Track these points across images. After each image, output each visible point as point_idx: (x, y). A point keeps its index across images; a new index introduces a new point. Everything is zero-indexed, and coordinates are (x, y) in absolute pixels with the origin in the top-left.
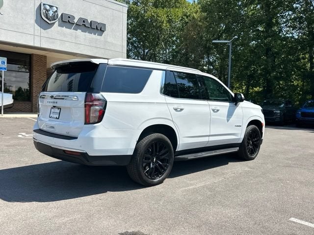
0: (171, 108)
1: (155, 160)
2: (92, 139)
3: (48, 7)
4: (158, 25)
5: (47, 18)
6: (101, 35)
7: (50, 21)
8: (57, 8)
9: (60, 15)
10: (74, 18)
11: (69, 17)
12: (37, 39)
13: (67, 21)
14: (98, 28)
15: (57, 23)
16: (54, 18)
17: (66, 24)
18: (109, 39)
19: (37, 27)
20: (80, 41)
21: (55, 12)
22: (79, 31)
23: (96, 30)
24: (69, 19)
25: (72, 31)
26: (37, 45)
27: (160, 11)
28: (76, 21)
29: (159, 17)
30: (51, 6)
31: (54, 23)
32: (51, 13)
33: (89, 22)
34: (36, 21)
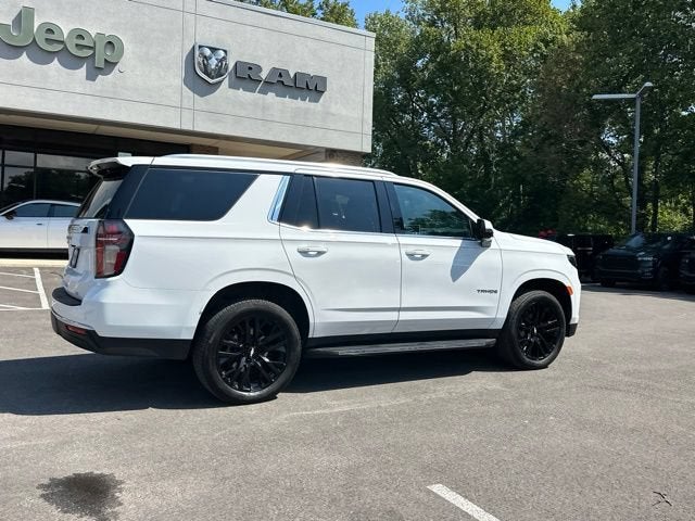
0: (292, 249)
1: (252, 352)
2: (101, 306)
3: (208, 52)
4: (480, 66)
5: (206, 73)
6: (317, 101)
7: (212, 78)
8: (225, 51)
9: (231, 66)
10: (259, 68)
11: (250, 68)
12: (187, 115)
13: (246, 76)
14: (309, 87)
15: (226, 82)
16: (219, 72)
17: (244, 83)
18: (333, 109)
19: (188, 92)
20: (272, 115)
21: (221, 61)
22: (271, 95)
23: (305, 92)
24: (249, 72)
25: (256, 95)
26: (187, 127)
27: (485, 36)
28: (264, 75)
29: (482, 48)
30: (213, 50)
31: (220, 82)
32: (213, 63)
33: (292, 75)
34: (186, 82)
